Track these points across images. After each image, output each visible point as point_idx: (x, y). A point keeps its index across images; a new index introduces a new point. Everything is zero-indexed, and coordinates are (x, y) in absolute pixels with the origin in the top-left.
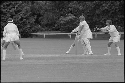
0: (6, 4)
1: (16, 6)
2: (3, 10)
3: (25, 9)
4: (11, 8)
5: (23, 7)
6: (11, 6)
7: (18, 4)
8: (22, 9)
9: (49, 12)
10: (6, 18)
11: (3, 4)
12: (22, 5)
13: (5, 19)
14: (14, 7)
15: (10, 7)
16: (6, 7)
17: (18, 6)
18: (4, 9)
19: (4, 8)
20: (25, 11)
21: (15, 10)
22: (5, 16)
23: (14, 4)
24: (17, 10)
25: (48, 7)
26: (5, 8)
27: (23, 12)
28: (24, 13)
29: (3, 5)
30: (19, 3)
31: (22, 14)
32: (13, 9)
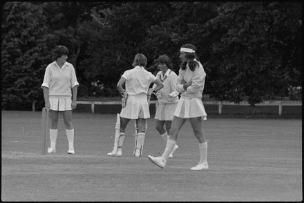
1: (23, 33)
3: (45, 40)
4: (13, 36)
5: (42, 34)
6: (11, 32)
7: (29, 29)
8: (38, 40)
12: (39, 31)
14: (19, 36)
15: (10, 36)
17: (30, 31)
20: (45, 44)
21: (22, 42)
23: (19, 27)
24: (26, 42)
25: (103, 36)
27: (39, 47)
28: (43, 50)
30: (32, 25)
31: (37, 52)
32: (16, 40)
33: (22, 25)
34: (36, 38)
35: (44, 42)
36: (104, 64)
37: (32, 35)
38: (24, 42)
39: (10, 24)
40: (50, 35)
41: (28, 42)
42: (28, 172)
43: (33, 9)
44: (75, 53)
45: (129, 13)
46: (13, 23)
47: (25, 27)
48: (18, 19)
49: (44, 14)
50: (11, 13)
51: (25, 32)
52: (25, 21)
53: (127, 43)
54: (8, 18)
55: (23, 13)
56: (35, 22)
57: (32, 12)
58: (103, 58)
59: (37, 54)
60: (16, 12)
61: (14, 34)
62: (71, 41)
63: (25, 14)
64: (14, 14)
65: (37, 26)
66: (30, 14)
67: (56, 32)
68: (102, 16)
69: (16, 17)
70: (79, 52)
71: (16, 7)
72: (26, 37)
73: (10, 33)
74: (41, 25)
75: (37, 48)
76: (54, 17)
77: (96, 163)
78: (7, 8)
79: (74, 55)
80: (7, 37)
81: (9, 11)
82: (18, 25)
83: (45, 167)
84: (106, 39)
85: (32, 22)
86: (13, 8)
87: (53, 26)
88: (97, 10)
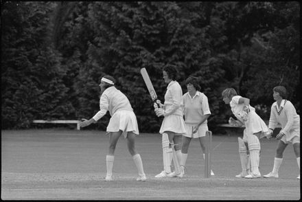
0: (164, 51)
1: (186, 57)
2: (155, 66)
3: (208, 63)
4: (176, 60)
5: (205, 57)
7: (193, 52)
8: (201, 64)
9: (267, 70)
10: (161, 86)
11: (157, 50)
12: (202, 54)
13: (160, 88)
14: (182, 60)
15: (174, 59)
16: (162, 58)
17: (193, 55)
18: (157, 62)
19: (158, 59)
20: (208, 67)
21: (185, 66)
22: (159, 80)
23: (182, 50)
24: (190, 66)
25: (266, 58)
26: (161, 61)
27: (203, 71)
28: (206, 73)
29: (155, 53)
30: (195, 48)
31: (201, 75)
32: (180, 63)
33: (185, 49)
34: (200, 62)
35: (206, 66)
36: (267, 86)
37: (195, 59)
38: (187, 65)
39: (173, 47)
40: (213, 58)
41: (192, 65)
42: (191, 195)
43: (196, 33)
44: (239, 76)
45: (292, 36)
46: (177, 46)
47: (189, 50)
48: (182, 43)
49: (207, 37)
50: (174, 37)
51: (188, 56)
52: (189, 44)
53: (289, 66)
54: (171, 42)
55: (186, 37)
56: (198, 46)
57: (196, 36)
58: (267, 79)
59: (200, 77)
60: (179, 35)
61: (178, 58)
62: (235, 64)
63: (188, 38)
64: (177, 37)
65: (201, 49)
66: (194, 37)
67: (220, 55)
68: (266, 40)
69: (180, 41)
70: (242, 75)
71: (179, 31)
72: (189, 61)
73: (173, 56)
74: (205, 49)
75: (200, 72)
76: (217, 40)
77: (259, 186)
78: (171, 32)
79: (237, 78)
80: (170, 60)
81: (173, 34)
82: (182, 48)
83: (208, 190)
84: (270, 61)
85: (195, 46)
86: (176, 31)
87: (217, 49)
88: (260, 34)
